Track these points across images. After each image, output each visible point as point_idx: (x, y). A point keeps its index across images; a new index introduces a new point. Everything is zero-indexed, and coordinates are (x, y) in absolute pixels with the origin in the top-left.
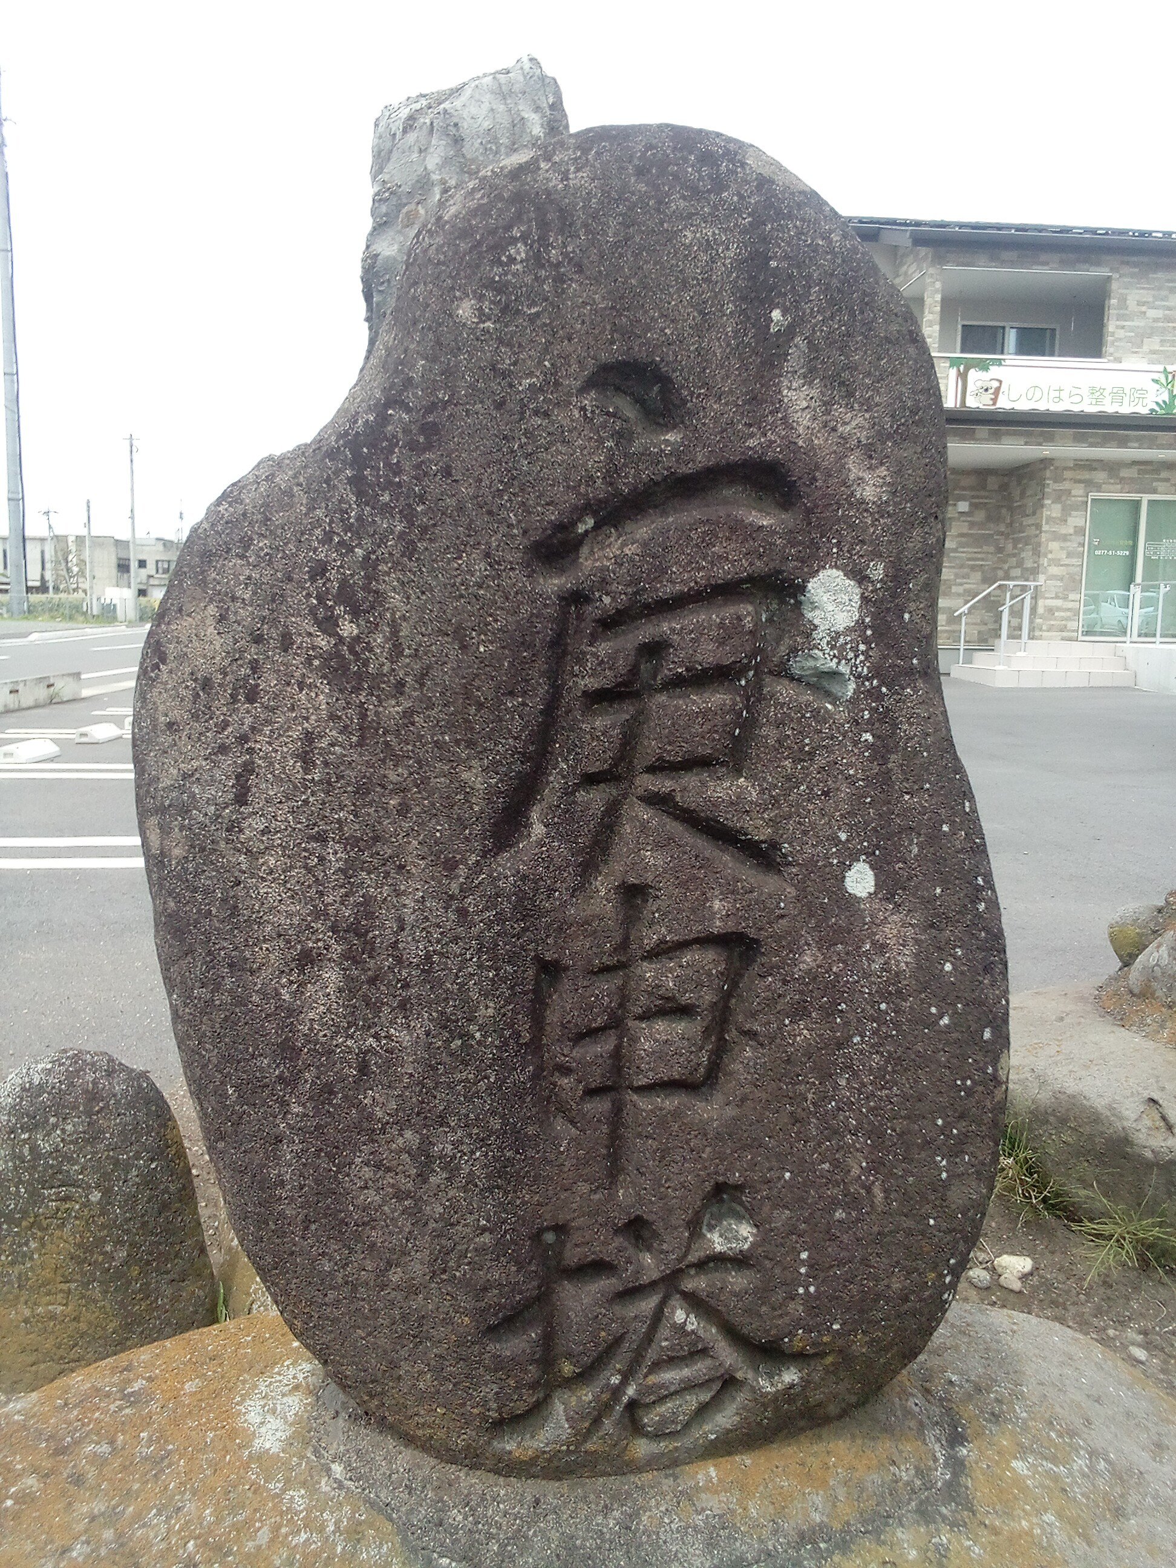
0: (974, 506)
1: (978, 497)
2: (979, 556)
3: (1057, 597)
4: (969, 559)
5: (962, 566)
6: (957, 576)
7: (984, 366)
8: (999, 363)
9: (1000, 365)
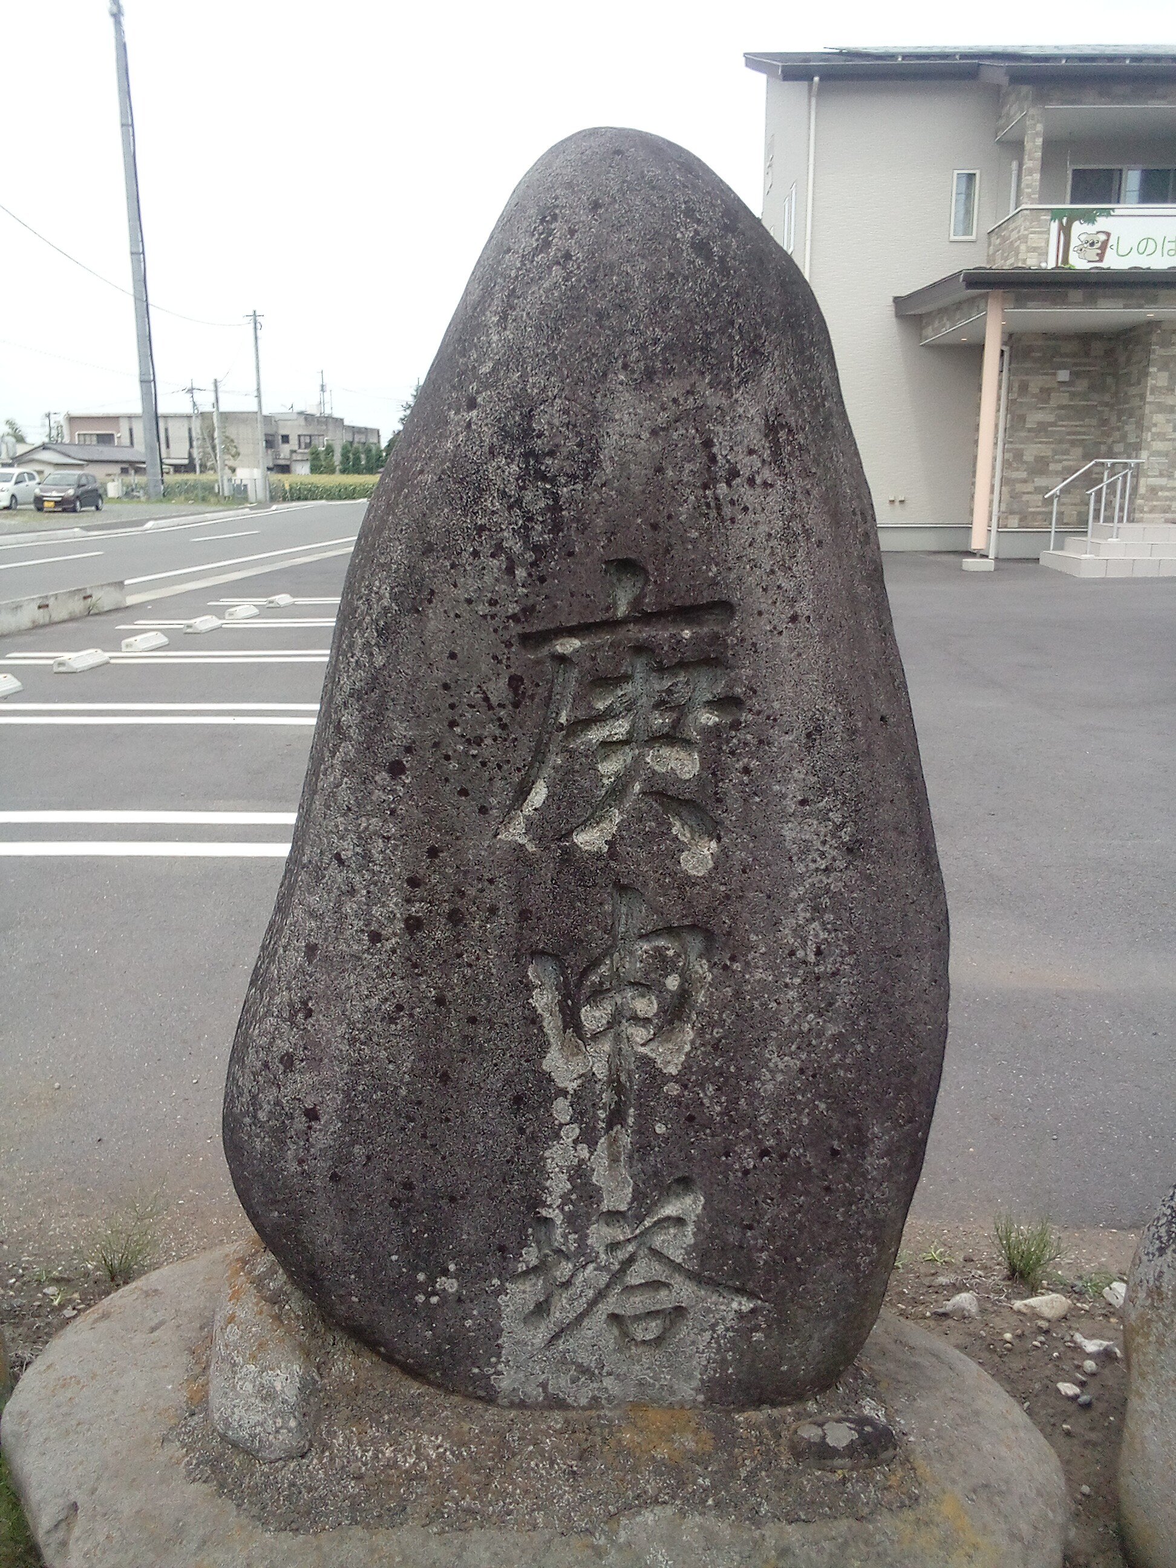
0: (1076, 375)
1: (1080, 365)
2: (1083, 430)
3: (1161, 475)
4: (1069, 434)
5: (1060, 442)
6: (1055, 452)
7: (1089, 217)
8: (1107, 213)
9: (1109, 215)
